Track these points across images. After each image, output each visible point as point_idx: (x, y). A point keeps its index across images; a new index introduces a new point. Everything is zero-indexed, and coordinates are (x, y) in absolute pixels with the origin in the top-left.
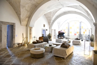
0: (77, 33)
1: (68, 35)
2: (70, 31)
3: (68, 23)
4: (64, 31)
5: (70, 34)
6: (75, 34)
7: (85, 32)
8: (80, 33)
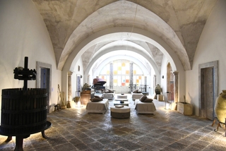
0: (127, 81)
1: (111, 86)
2: (115, 78)
3: (111, 64)
4: (103, 77)
5: (115, 84)
6: (123, 84)
7: (140, 81)
8: (131, 81)
